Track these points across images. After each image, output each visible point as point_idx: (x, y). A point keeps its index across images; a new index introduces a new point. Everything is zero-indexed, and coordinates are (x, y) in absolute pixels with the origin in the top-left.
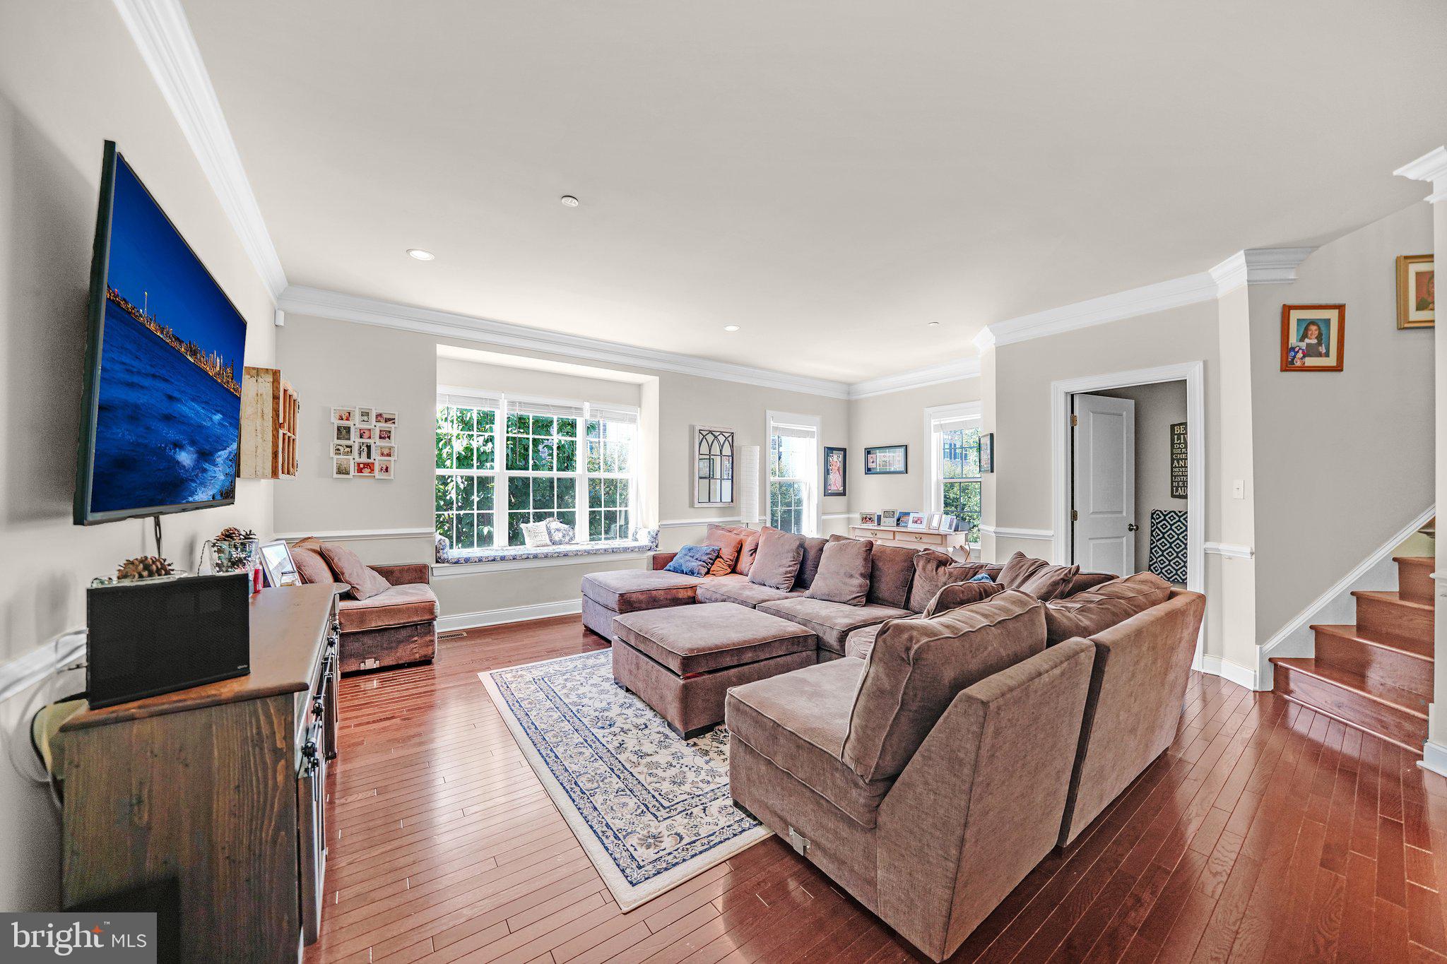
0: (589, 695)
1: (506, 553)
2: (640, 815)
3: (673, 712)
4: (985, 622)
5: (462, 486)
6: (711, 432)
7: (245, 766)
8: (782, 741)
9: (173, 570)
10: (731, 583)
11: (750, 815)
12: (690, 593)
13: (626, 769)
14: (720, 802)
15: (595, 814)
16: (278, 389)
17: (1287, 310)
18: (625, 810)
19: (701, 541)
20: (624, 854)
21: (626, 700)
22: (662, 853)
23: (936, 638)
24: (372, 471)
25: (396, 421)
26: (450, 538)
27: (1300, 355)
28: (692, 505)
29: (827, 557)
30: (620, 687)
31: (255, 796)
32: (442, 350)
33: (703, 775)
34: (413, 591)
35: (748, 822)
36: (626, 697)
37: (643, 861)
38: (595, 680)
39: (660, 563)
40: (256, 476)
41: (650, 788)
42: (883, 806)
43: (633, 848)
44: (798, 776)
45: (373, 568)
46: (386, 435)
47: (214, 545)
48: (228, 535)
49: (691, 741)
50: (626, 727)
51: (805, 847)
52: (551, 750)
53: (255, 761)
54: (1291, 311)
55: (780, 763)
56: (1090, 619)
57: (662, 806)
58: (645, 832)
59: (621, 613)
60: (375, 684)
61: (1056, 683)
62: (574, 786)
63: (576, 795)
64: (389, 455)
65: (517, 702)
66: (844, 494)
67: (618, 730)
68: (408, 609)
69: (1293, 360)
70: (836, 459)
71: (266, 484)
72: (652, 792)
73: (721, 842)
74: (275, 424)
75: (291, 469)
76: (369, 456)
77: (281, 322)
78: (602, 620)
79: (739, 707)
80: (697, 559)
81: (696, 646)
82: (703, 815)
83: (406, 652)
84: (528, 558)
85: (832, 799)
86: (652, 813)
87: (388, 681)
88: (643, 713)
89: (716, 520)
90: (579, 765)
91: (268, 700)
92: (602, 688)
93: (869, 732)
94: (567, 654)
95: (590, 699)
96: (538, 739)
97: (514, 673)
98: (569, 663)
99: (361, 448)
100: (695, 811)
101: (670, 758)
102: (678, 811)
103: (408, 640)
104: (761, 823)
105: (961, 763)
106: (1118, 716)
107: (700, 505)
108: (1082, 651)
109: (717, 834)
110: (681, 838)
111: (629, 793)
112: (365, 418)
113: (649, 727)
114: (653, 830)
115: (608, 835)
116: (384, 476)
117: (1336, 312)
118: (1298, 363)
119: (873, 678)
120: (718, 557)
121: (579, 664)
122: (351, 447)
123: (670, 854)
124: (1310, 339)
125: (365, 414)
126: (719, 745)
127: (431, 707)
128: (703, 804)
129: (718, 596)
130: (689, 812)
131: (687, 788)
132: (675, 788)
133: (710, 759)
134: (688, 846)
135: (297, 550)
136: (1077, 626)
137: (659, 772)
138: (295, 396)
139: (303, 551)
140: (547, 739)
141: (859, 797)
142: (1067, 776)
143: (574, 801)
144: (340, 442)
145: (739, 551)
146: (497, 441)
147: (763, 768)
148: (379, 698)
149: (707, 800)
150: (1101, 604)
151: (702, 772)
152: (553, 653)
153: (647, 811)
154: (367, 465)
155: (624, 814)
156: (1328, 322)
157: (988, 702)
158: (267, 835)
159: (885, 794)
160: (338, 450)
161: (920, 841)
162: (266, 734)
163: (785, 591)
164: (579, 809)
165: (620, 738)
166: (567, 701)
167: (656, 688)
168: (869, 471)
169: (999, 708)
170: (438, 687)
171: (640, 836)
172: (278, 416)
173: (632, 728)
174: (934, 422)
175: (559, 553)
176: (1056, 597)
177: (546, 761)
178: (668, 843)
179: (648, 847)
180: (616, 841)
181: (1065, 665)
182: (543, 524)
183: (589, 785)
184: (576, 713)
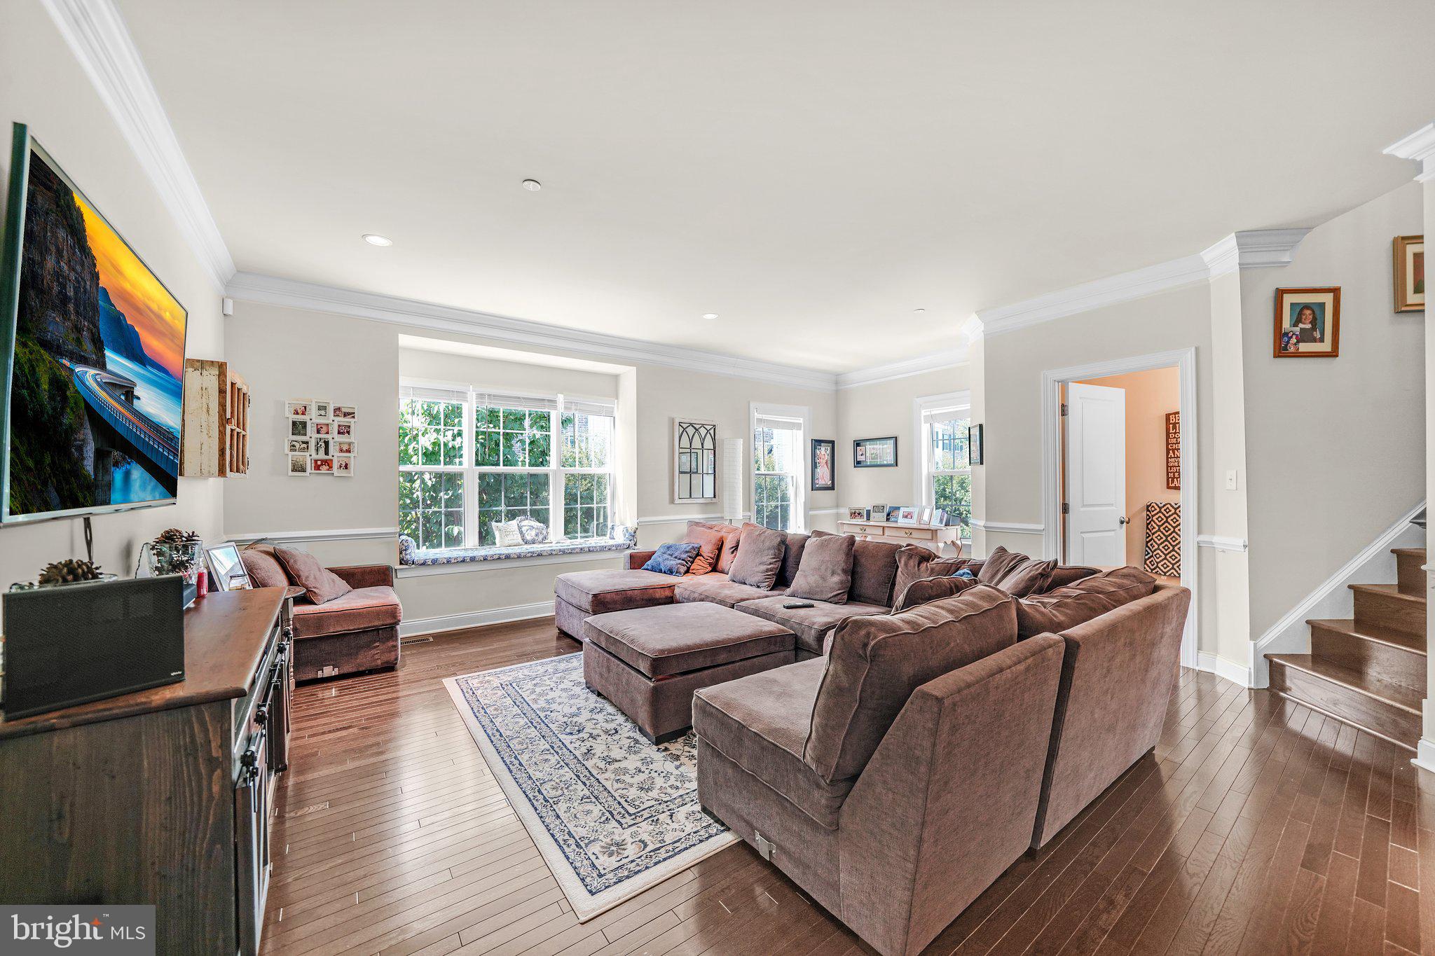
0: (559, 700)
1: (475, 554)
2: (604, 822)
3: (643, 716)
4: (950, 618)
5: (429, 483)
6: (691, 425)
7: (177, 775)
8: (747, 742)
9: (101, 574)
10: (709, 582)
11: (717, 821)
12: (668, 593)
13: (592, 776)
14: (688, 808)
15: (558, 822)
16: (225, 382)
17: (1280, 294)
18: (589, 818)
19: (681, 539)
20: (585, 862)
21: (597, 705)
22: (624, 861)
23: (894, 634)
24: (331, 467)
25: (356, 415)
26: (416, 538)
27: (1294, 340)
28: (672, 501)
29: (809, 554)
30: (592, 692)
31: (189, 809)
32: (404, 340)
33: (672, 781)
34: (375, 595)
35: (716, 827)
36: (596, 702)
37: (604, 869)
38: (567, 684)
39: (638, 562)
40: (202, 474)
41: (616, 795)
42: (845, 807)
43: (595, 857)
44: (764, 778)
45: (332, 570)
46: (344, 430)
47: (153, 548)
48: (169, 537)
49: (662, 747)
50: (595, 732)
51: (770, 852)
52: (516, 758)
53: (189, 771)
54: (1284, 295)
55: (745, 765)
56: (1066, 615)
57: (628, 812)
58: (608, 840)
59: (594, 615)
60: (334, 692)
61: (1019, 679)
62: (537, 794)
63: (539, 803)
64: (348, 451)
65: (483, 708)
66: (832, 488)
67: (586, 736)
68: (368, 613)
69: (1286, 345)
70: (824, 452)
71: (215, 483)
72: (618, 798)
73: (686, 849)
74: (222, 419)
75: (241, 466)
76: (327, 453)
77: (229, 311)
78: (576, 622)
79: (706, 708)
80: (676, 557)
81: (667, 647)
82: (670, 822)
83: (366, 659)
84: (499, 558)
85: (795, 801)
86: (616, 820)
87: (346, 689)
88: (614, 718)
89: (697, 516)
90: (544, 772)
91: (203, 707)
92: (572, 692)
93: (829, 731)
94: (538, 658)
95: (560, 704)
96: (502, 746)
97: (481, 679)
98: (539, 668)
99: (318, 444)
100: (662, 817)
101: (639, 764)
102: (644, 818)
103: (368, 646)
104: (728, 829)
105: (918, 760)
106: (1092, 713)
107: (680, 501)
108: (1050, 646)
109: (682, 840)
110: (646, 846)
111: (594, 800)
112: (323, 412)
113: (620, 732)
114: (617, 838)
115: (570, 844)
116: (343, 473)
117: (1331, 295)
118: (1292, 349)
119: (832, 676)
120: (698, 555)
121: (550, 668)
122: (307, 443)
123: (632, 861)
124: (1304, 324)
125: (322, 408)
126: (692, 750)
127: (394, 715)
128: (670, 810)
129: (696, 595)
130: (655, 819)
131: (654, 794)
132: (643, 794)
133: (681, 764)
134: (652, 854)
135: (250, 553)
136: (1051, 620)
137: (627, 778)
138: (245, 390)
139: (256, 553)
140: (512, 746)
141: (821, 798)
142: (1039, 775)
143: (536, 809)
144: (296, 438)
145: (720, 549)
146: (465, 434)
147: (730, 771)
148: (336, 707)
149: (674, 806)
150: (1079, 599)
151: (672, 777)
152: (524, 657)
153: (611, 819)
154: (325, 462)
155: (588, 822)
156: (1322, 305)
157: (943, 698)
158: (201, 848)
159: (846, 795)
160: (294, 446)
161: (880, 842)
162: (201, 743)
163: (766, 589)
164: (541, 817)
165: (588, 744)
166: (535, 707)
167: (626, 692)
168: (858, 464)
169: (954, 704)
170: (400, 694)
171: (603, 844)
172: (225, 411)
173: (602, 733)
174: (924, 413)
175: (533, 553)
176: (1034, 593)
177: (509, 769)
178: (631, 851)
179: (611, 855)
180: (577, 850)
181: (1030, 661)
182: (514, 523)
183: (553, 793)
184: (544, 719)
